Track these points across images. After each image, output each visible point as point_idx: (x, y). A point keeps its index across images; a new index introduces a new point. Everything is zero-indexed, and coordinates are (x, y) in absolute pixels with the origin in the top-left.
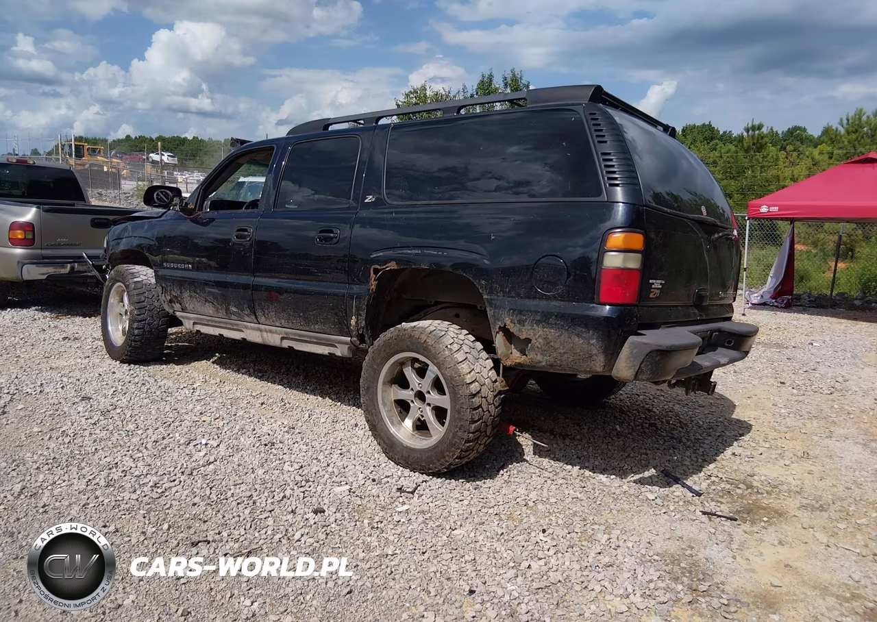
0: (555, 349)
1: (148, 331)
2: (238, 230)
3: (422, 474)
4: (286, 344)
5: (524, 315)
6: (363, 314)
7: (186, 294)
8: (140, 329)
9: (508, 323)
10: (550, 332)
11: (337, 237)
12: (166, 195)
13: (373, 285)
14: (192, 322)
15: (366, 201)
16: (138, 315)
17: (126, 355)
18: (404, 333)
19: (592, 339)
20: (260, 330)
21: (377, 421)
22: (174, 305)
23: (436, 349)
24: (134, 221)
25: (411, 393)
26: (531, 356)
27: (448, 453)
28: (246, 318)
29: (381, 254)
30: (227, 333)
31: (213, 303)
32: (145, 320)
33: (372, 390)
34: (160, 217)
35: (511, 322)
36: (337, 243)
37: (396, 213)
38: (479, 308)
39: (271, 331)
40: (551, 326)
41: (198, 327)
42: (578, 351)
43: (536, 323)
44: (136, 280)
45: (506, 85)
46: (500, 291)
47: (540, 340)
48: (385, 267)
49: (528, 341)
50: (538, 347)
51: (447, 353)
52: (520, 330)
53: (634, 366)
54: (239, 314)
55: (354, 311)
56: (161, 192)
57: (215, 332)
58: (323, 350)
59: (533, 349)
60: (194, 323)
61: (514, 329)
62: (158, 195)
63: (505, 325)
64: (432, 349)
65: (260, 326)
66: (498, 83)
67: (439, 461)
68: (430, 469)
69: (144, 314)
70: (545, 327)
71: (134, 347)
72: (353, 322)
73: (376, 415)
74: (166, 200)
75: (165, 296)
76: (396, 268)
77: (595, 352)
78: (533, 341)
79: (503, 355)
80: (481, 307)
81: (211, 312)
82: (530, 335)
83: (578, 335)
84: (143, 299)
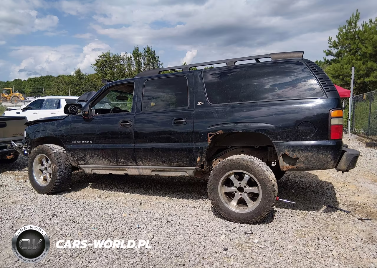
0: (311, 161)
1: (64, 177)
2: (122, 123)
3: (248, 224)
4: (153, 174)
5: (295, 148)
6: (205, 155)
7: (89, 156)
8: (60, 176)
9: (286, 152)
10: (308, 154)
11: (185, 122)
12: (75, 108)
13: (209, 141)
14: (91, 169)
15: (198, 104)
16: (59, 169)
17: (52, 190)
18: (234, 162)
19: (329, 155)
20: (138, 169)
21: (219, 203)
22: (79, 162)
23: (254, 167)
24: (45, 122)
25: (235, 188)
26: (298, 165)
27: (263, 213)
28: (129, 164)
29: (213, 127)
30: (114, 172)
31: (108, 159)
32: (62, 171)
33: (215, 189)
34: (64, 119)
35: (288, 152)
36: (186, 124)
37: (217, 109)
38: (256, 147)
39: (145, 169)
40: (309, 151)
41: (95, 171)
42: (322, 160)
43: (301, 151)
44: (54, 151)
45: (145, 52)
46: (281, 139)
47: (303, 158)
48: (216, 133)
49: (297, 159)
50: (302, 161)
51: (259, 168)
52: (293, 155)
53: (347, 164)
54: (125, 162)
55: (199, 154)
56: (72, 107)
57: (107, 172)
58: (179, 174)
59: (299, 162)
60: (92, 170)
61: (289, 154)
62: (70, 108)
63: (285, 153)
64: (251, 167)
65: (138, 167)
66: (141, 51)
67: (257, 217)
68: (252, 221)
69: (62, 168)
70: (306, 152)
71: (57, 186)
72: (198, 159)
73: (219, 201)
74: (75, 110)
75: (73, 158)
76: (223, 133)
77: (330, 160)
78: (300, 159)
79: (282, 166)
80: (257, 147)
81: (106, 163)
82: (299, 156)
83: (322, 154)
84: (60, 161)
